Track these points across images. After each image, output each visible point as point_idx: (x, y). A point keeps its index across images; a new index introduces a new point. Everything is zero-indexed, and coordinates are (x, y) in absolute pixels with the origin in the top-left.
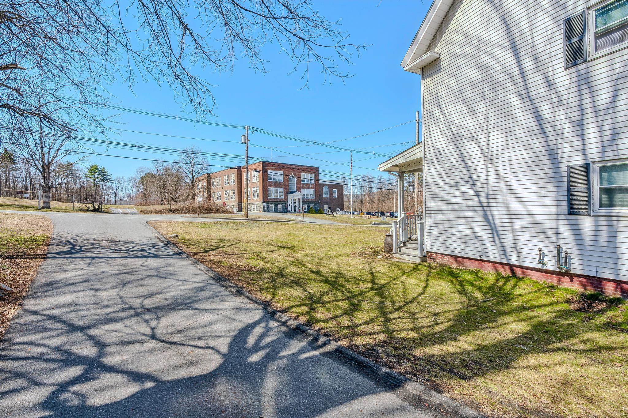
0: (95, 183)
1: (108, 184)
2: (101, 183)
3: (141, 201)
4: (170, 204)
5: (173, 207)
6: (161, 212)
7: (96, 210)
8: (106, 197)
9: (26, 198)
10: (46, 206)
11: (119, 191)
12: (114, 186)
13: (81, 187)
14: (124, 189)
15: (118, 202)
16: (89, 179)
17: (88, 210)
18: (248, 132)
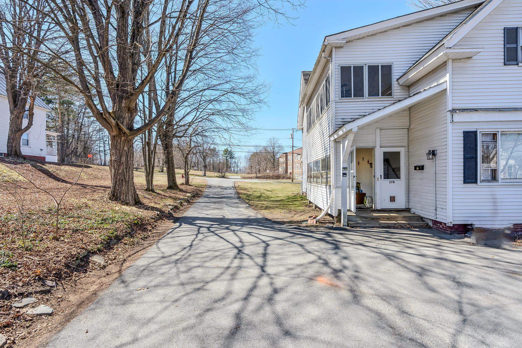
0: (227, 160)
1: (233, 160)
2: (229, 160)
3: (249, 171)
4: (256, 174)
5: (258, 175)
6: (251, 178)
7: (223, 177)
8: (233, 168)
9: (195, 170)
10: (205, 175)
11: (239, 164)
12: (236, 161)
13: (220, 162)
14: (242, 163)
15: (239, 172)
16: (223, 158)
17: (220, 177)
18: (293, 132)
